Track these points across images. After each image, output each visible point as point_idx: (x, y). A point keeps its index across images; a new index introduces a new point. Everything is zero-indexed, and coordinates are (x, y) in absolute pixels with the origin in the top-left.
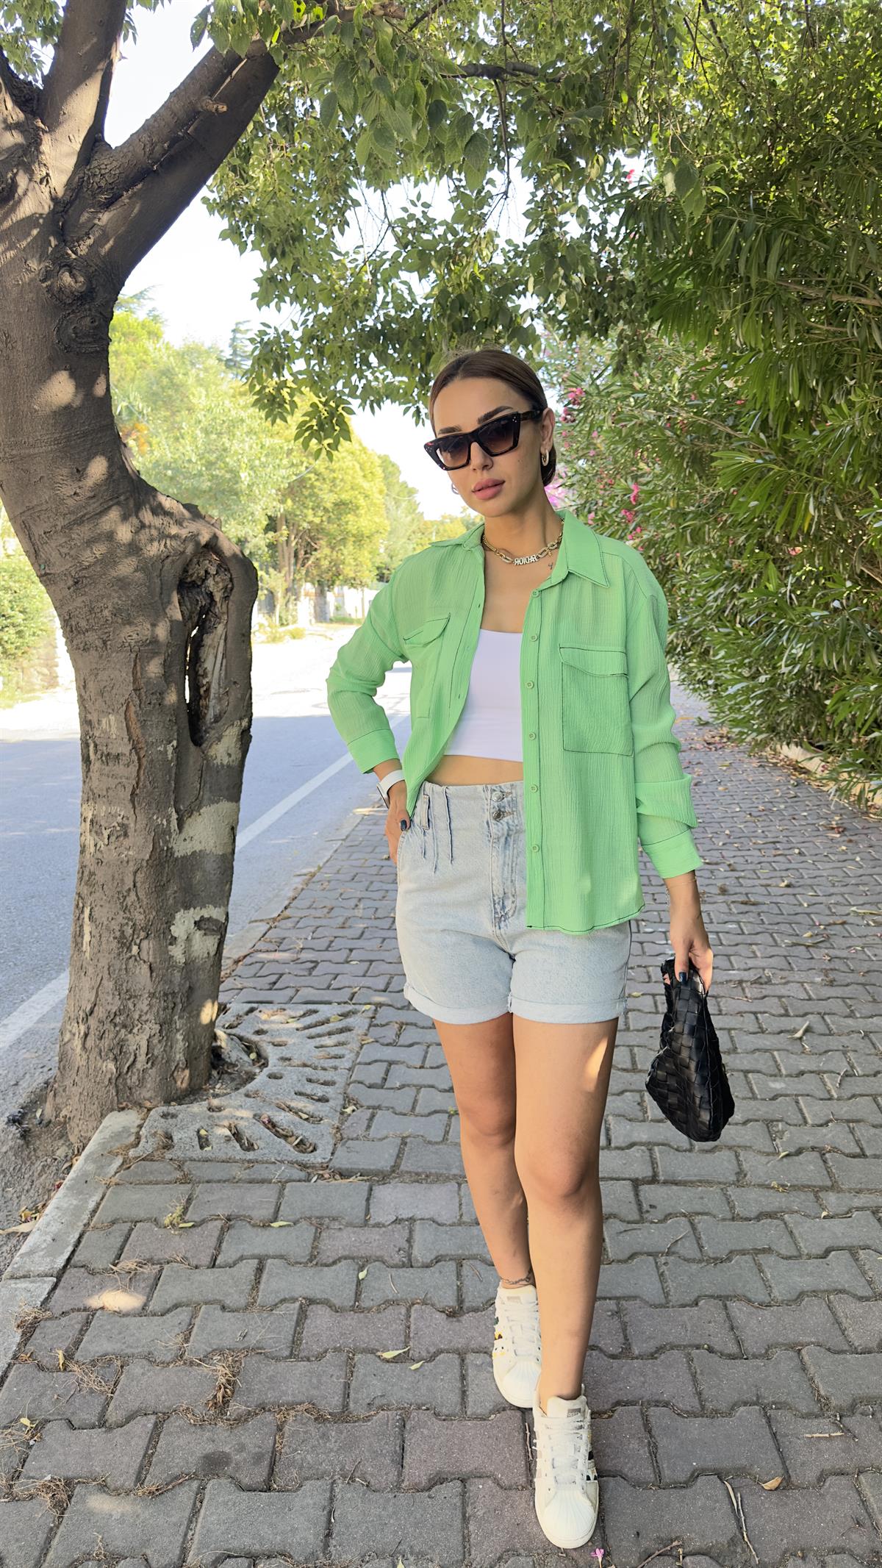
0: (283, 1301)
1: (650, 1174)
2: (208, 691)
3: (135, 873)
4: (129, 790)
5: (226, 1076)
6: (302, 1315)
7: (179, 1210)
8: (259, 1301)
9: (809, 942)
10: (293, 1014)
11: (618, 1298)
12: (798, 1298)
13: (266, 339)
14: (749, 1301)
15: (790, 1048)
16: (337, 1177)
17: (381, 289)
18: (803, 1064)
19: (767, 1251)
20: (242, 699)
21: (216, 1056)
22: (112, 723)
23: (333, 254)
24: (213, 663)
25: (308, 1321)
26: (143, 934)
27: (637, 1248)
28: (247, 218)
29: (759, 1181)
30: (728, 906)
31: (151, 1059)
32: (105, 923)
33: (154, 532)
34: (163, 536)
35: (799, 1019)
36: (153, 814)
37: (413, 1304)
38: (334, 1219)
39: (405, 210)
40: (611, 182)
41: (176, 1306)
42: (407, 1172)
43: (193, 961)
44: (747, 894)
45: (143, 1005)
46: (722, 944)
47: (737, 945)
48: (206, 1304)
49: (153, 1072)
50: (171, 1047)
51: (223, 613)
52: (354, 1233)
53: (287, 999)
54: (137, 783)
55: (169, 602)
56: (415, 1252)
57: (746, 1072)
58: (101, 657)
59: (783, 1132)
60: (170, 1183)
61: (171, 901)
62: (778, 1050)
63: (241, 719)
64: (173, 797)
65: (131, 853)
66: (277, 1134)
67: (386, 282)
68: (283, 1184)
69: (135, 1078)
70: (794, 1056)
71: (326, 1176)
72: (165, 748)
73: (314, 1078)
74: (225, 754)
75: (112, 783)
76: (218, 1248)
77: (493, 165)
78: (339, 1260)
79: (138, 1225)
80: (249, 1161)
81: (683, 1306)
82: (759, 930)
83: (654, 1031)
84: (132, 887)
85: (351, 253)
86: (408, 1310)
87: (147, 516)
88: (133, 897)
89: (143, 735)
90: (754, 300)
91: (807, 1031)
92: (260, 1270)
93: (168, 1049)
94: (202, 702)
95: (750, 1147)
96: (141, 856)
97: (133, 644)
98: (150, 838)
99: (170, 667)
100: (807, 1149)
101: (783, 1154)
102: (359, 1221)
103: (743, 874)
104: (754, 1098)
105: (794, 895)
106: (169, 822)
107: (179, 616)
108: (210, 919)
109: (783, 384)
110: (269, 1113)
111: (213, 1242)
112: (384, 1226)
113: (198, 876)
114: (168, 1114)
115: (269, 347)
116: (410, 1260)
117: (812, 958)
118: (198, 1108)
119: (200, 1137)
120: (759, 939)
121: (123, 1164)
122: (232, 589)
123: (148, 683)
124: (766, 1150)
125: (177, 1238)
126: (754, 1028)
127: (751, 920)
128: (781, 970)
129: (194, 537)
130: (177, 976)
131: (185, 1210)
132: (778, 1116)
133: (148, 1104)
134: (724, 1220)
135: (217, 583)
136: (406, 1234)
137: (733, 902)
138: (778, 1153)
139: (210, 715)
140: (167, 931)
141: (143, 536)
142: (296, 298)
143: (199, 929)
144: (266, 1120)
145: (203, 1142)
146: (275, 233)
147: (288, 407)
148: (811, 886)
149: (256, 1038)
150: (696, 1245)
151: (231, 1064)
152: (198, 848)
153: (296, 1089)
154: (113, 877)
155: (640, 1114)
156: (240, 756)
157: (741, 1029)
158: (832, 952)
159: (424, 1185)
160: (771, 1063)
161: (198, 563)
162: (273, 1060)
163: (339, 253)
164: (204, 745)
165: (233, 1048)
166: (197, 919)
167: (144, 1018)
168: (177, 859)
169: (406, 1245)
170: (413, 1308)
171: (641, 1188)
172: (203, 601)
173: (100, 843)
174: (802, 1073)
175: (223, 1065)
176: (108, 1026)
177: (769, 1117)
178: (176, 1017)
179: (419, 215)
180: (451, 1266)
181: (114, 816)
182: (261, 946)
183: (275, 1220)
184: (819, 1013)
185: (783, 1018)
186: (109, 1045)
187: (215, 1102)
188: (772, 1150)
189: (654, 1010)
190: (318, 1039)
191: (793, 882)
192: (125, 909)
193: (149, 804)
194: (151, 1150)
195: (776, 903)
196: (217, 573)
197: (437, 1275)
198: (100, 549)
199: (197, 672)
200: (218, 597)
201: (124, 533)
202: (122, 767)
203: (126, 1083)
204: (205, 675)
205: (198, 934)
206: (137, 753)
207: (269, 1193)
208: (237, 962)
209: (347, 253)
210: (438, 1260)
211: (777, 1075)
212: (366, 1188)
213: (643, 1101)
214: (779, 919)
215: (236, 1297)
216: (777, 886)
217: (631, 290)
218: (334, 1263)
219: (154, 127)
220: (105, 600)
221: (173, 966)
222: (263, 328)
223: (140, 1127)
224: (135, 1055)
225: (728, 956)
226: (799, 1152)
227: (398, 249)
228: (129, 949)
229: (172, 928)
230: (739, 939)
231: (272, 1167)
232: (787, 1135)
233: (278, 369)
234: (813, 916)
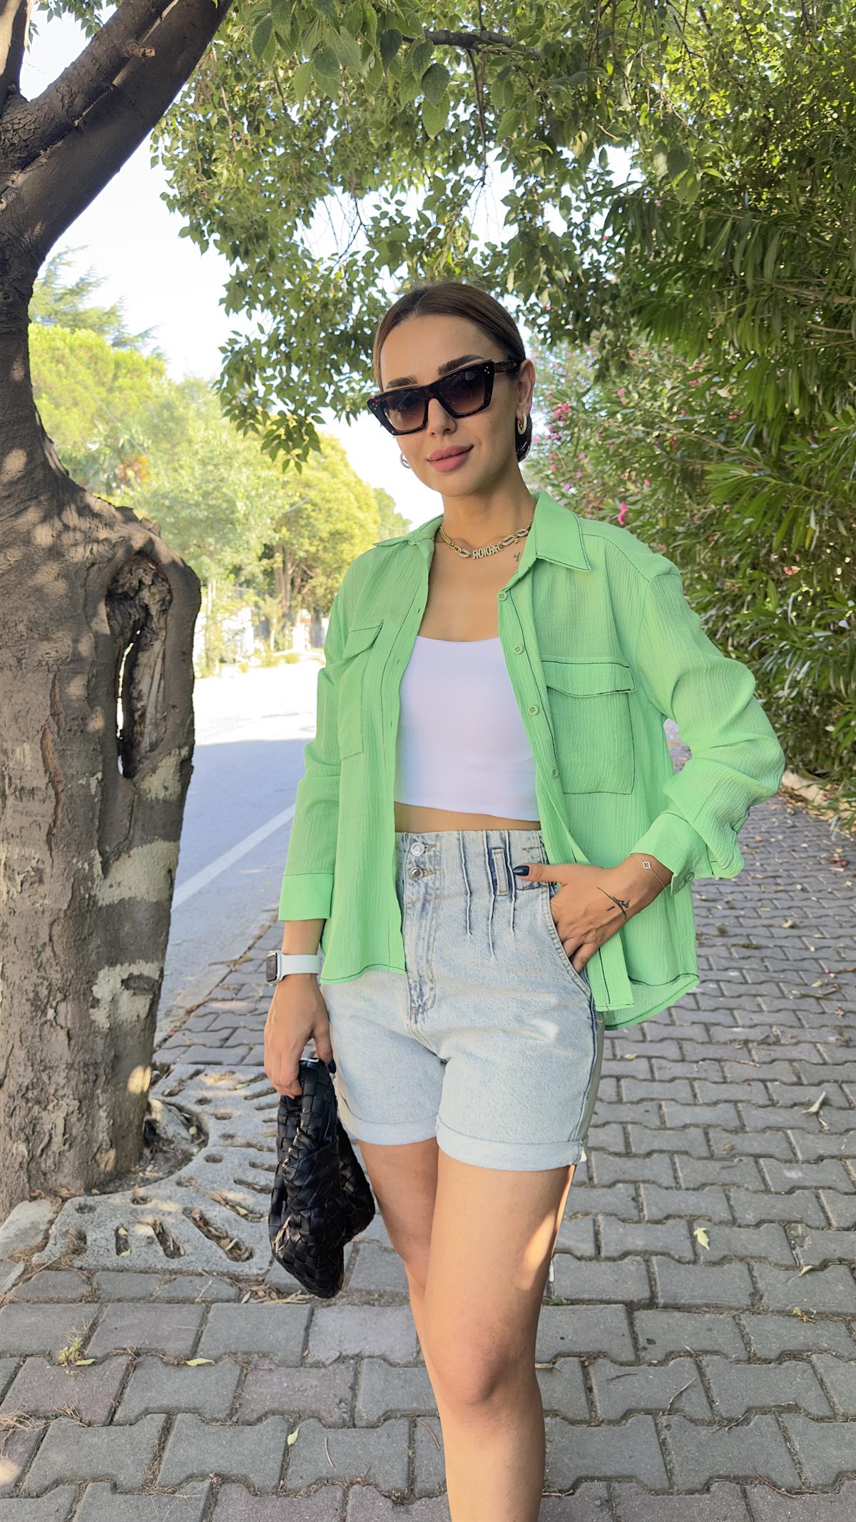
0: (190, 1478)
1: (647, 1294)
2: (143, 716)
3: (52, 925)
4: (45, 829)
5: (160, 1156)
6: (213, 1497)
7: (77, 1342)
8: (159, 1477)
9: (820, 993)
10: (243, 1078)
11: (608, 1479)
12: (835, 1481)
13: (237, 347)
14: (775, 1486)
15: (805, 1125)
16: (274, 1295)
17: (357, 299)
18: (824, 1146)
19: (793, 1409)
20: (182, 725)
21: (150, 1135)
22: (27, 752)
23: (306, 261)
24: (149, 685)
25: (218, 1510)
26: (59, 996)
27: (631, 1403)
28: (209, 215)
29: (779, 1306)
30: (729, 949)
31: (69, 1141)
32: (17, 982)
33: (79, 536)
34: (90, 539)
35: (814, 1089)
36: (73, 857)
37: (352, 1484)
38: (264, 1356)
39: (378, 207)
40: (595, 181)
41: (57, 1483)
42: (358, 1290)
43: (120, 1026)
44: (748, 936)
45: (60, 1078)
46: (723, 995)
47: (740, 996)
48: (94, 1480)
49: (71, 1155)
50: (93, 1126)
51: (161, 629)
52: (287, 1375)
53: (238, 1059)
54: (55, 822)
55: (95, 614)
56: (360, 1405)
57: (757, 1157)
58: (15, 678)
59: (804, 1237)
60: (73, 1301)
61: (93, 957)
62: (792, 1128)
63: (180, 747)
64: (96, 837)
65: (46, 902)
66: (209, 1235)
67: (362, 290)
68: (208, 1304)
69: (50, 1162)
70: (812, 1137)
71: (261, 1293)
72: (88, 781)
73: (258, 1161)
74: (160, 787)
75: (26, 821)
76: (119, 1398)
77: (471, 159)
78: (266, 1415)
79: (28, 1360)
80: (172, 1272)
81: (691, 1492)
82: (763, 978)
83: (650, 1103)
84: (47, 940)
85: (325, 259)
86: (345, 1494)
87: (71, 517)
88: (48, 953)
89: (62, 766)
90: (749, 303)
91: (825, 1103)
92: (166, 1430)
93: (89, 1128)
94: (137, 729)
95: (766, 1258)
96: (58, 906)
97: (51, 661)
98: (69, 885)
99: (94, 689)
100: (833, 1261)
101: (806, 1269)
102: (294, 1359)
103: (742, 913)
104: (767, 1191)
105: (799, 937)
106: (91, 866)
107: (107, 631)
108: (140, 977)
109: (782, 392)
110: (200, 1207)
111: (114, 1387)
112: (324, 1366)
113: (127, 927)
114: (86, 1206)
115: (240, 357)
116: (352, 1417)
117: (824, 1013)
118: (119, 1199)
119: (118, 1237)
120: (763, 989)
121: (23, 1273)
122: (170, 602)
123: (67, 707)
124: (785, 1262)
125: (71, 1382)
126: (763, 1100)
127: (755, 966)
128: (791, 1027)
129: (126, 541)
130: (100, 1044)
131: (85, 1343)
132: (797, 1216)
133: (64, 1192)
134: (738, 1361)
135: (153, 594)
136: (350, 1379)
137: (734, 945)
138: (799, 1268)
139: (145, 743)
140: (88, 992)
141: (68, 538)
142: (269, 304)
143: (127, 988)
144: (197, 1217)
145: (121, 1244)
146: (238, 231)
147: (260, 417)
148: (817, 927)
149: (197, 1109)
150: (705, 1400)
151: (167, 1140)
152: (127, 894)
153: (236, 1176)
154: (27, 929)
155: (635, 1212)
156: (178, 789)
157: (749, 1102)
158: (846, 1005)
159: (376, 1309)
160: (785, 1145)
161: (130, 572)
162: (213, 1137)
163: (312, 260)
164: (137, 777)
165: (169, 1122)
166: (125, 976)
167: (60, 1093)
168: (101, 909)
169: (348, 1395)
170: (352, 1491)
171: (637, 1314)
172: (137, 615)
173: (13, 890)
174: (821, 1159)
175: (158, 1142)
176: (19, 1102)
177: (786, 1216)
178: (99, 1091)
179: (392, 213)
180: (402, 1426)
181: (29, 859)
182: (219, 993)
183: (193, 1355)
184: (836, 1081)
185: (795, 1088)
186: (20, 1124)
187: (141, 1192)
188: (791, 1262)
189: (649, 1077)
190: (267, 1111)
191: (798, 922)
192: (40, 967)
193: (68, 845)
194: (58, 1255)
195: (781, 947)
196: (153, 583)
197: (384, 1439)
198: (14, 555)
199: (131, 695)
200: (154, 610)
201: (44, 536)
202: (37, 803)
203: (40, 1167)
204: (140, 698)
205: (126, 995)
206: (55, 788)
207: (186, 1318)
208: (189, 1012)
209: (321, 259)
210: (387, 1417)
211: (792, 1161)
212: (307, 1312)
213: (638, 1195)
214: (785, 965)
215: (132, 1470)
216: (781, 927)
217: (613, 294)
218: (259, 1420)
219: (73, 75)
220: (20, 613)
221: (94, 1032)
222: (234, 336)
223: (51, 1222)
224: (50, 1135)
225: (731, 1009)
226: (824, 1266)
227: (370, 249)
228: (44, 1012)
229: (94, 988)
230: (743, 989)
231: (197, 1280)
232: (808, 1241)
233: (249, 378)
234: (821, 962)
